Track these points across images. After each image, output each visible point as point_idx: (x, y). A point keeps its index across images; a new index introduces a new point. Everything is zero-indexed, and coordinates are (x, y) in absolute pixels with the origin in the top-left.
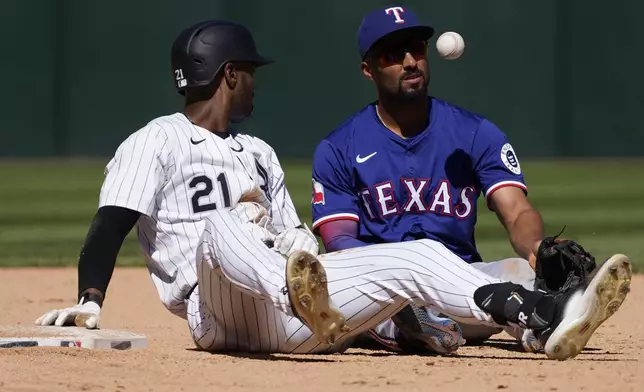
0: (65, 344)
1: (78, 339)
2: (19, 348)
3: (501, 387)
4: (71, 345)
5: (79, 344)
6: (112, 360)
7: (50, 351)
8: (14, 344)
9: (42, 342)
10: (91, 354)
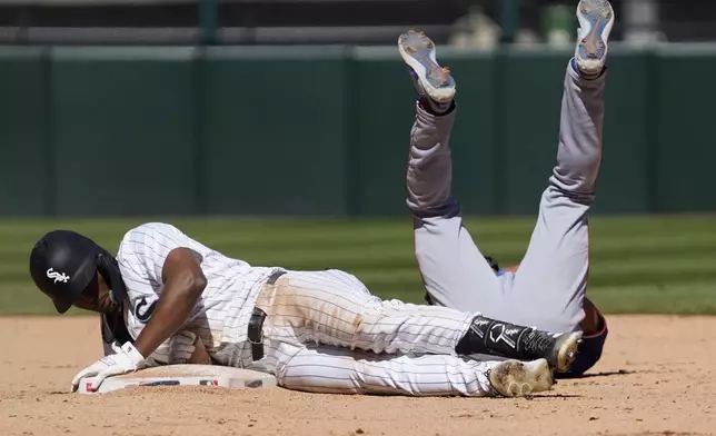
0: (203, 383)
1: (214, 379)
2: (164, 386)
3: (592, 419)
4: (209, 384)
5: (216, 384)
6: (246, 397)
7: (191, 389)
8: (158, 383)
9: (183, 381)
10: (227, 391)
